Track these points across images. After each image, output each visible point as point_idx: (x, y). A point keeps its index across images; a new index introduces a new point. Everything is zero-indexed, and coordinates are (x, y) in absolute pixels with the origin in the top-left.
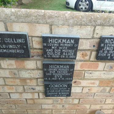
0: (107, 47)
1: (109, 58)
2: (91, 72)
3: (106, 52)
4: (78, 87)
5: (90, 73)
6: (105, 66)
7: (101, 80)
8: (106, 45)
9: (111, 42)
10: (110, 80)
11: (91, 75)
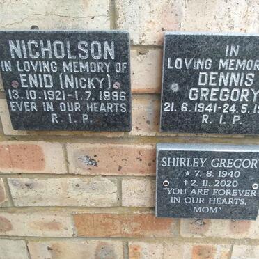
0: (24, 72)
1: (54, 118)
2: (26, 180)
3: (32, 94)
4: (8, 237)
5: (28, 185)
6: (66, 156)
7: (77, 211)
8: (22, 66)
9: (34, 54)
10: (108, 212)
11: (31, 193)
